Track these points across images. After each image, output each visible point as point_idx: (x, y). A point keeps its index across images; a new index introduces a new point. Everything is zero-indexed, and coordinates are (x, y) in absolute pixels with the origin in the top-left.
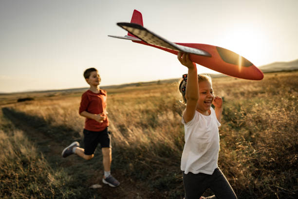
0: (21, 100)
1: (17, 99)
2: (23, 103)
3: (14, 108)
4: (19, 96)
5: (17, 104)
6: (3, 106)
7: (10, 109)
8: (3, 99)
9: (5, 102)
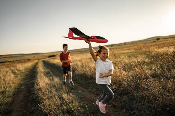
0: (50, 56)
1: (48, 56)
2: (52, 58)
3: (48, 61)
4: (49, 54)
5: (49, 58)
6: (43, 60)
7: (46, 61)
8: (42, 56)
9: (43, 58)
